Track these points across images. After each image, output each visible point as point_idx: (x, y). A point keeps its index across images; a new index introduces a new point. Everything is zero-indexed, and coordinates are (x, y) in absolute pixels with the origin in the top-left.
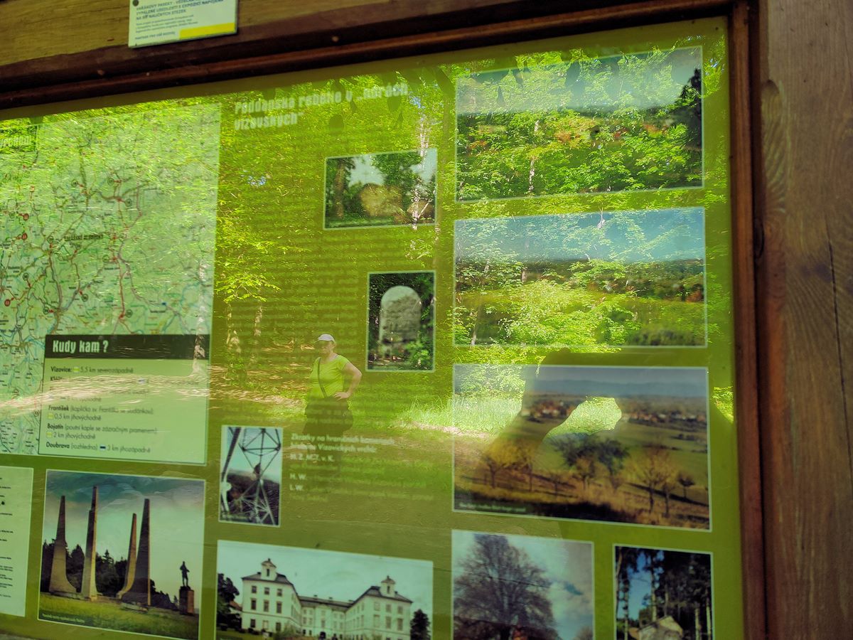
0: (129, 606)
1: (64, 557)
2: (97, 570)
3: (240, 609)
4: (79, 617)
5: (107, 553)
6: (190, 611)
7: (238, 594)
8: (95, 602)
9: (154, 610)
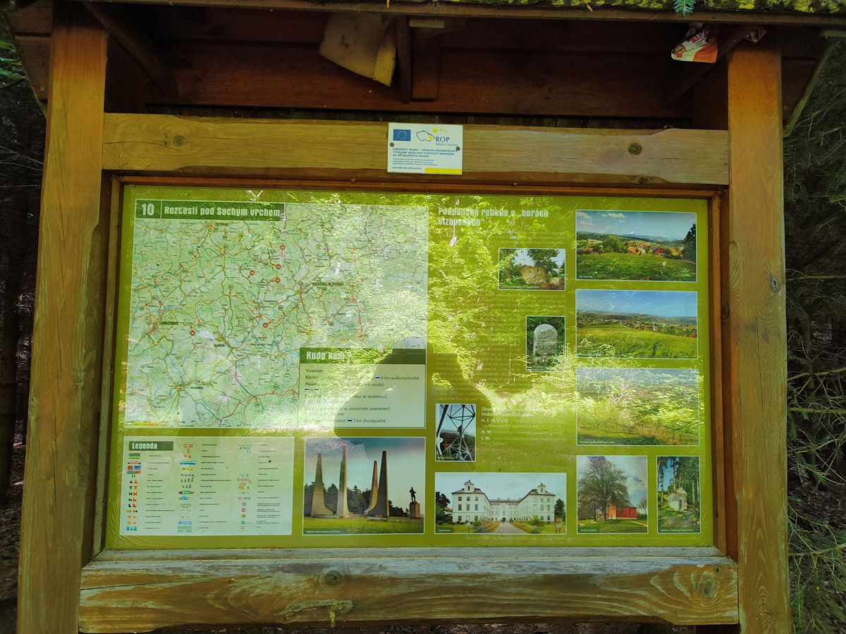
0: (374, 518)
1: (323, 493)
2: (348, 499)
3: (452, 511)
4: (336, 529)
5: (356, 487)
6: (417, 516)
7: (449, 502)
8: (347, 518)
9: (392, 518)
